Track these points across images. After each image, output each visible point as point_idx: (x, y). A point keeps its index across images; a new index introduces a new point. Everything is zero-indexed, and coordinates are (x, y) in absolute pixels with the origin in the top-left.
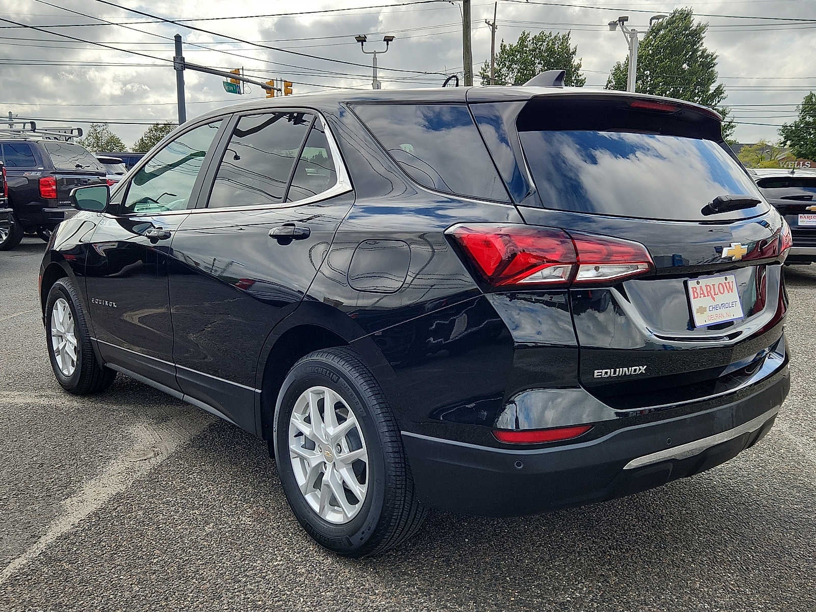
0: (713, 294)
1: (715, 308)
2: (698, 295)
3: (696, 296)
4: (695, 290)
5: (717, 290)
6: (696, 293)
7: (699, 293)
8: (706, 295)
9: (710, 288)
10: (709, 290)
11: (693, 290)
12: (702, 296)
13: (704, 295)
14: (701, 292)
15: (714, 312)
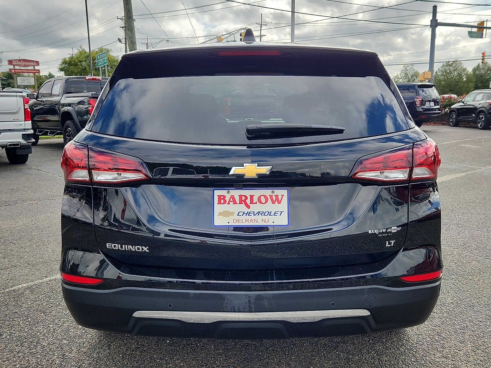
0: (248, 203)
1: (248, 214)
4: (222, 197)
5: (255, 200)
6: (222, 201)
7: (227, 200)
8: (238, 202)
9: (246, 197)
12: (231, 203)
13: (235, 202)
14: (232, 200)
15: (245, 217)
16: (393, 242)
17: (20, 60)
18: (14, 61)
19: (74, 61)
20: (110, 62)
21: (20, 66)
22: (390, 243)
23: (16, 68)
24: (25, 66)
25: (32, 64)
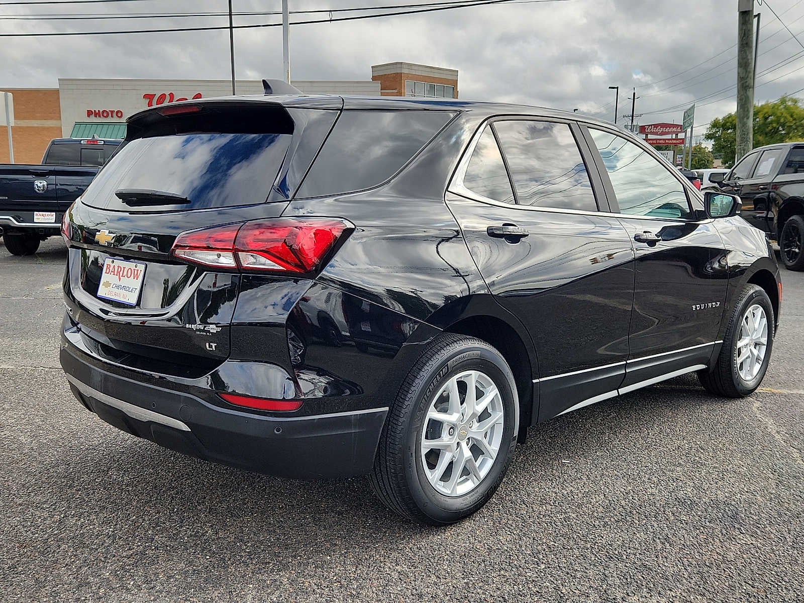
0: (121, 275)
1: (118, 287)
2: (109, 271)
3: (108, 272)
4: (109, 267)
5: (125, 273)
6: (108, 270)
7: (111, 270)
8: (116, 273)
9: (121, 269)
10: (119, 271)
11: (107, 266)
12: (112, 273)
13: (114, 273)
14: (113, 271)
15: (115, 290)
16: (214, 345)
17: (656, 126)
18: (647, 127)
19: (730, 123)
20: (795, 119)
21: (656, 134)
22: (210, 346)
23: (649, 138)
24: (663, 134)
25: (675, 129)
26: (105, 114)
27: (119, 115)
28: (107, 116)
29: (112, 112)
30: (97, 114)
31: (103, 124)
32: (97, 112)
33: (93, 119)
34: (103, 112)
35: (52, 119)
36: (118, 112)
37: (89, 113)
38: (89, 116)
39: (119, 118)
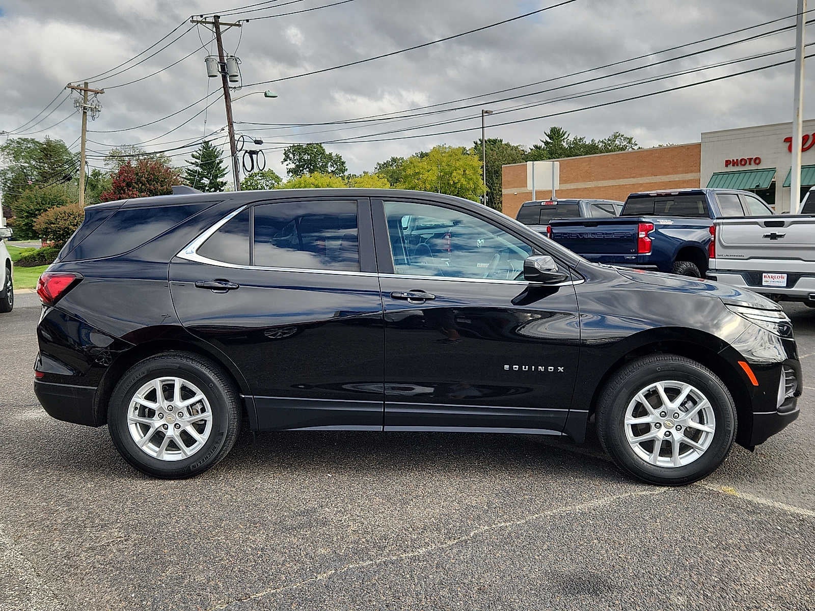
26: (743, 162)
27: (757, 161)
28: (744, 165)
29: (750, 159)
30: (735, 163)
31: (739, 172)
32: (735, 161)
33: (731, 168)
34: (741, 160)
35: (692, 172)
36: (756, 159)
37: (728, 163)
38: (727, 166)
39: (757, 166)
